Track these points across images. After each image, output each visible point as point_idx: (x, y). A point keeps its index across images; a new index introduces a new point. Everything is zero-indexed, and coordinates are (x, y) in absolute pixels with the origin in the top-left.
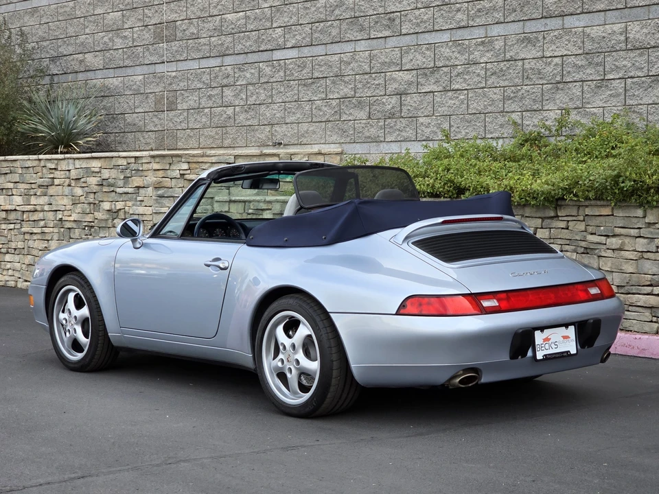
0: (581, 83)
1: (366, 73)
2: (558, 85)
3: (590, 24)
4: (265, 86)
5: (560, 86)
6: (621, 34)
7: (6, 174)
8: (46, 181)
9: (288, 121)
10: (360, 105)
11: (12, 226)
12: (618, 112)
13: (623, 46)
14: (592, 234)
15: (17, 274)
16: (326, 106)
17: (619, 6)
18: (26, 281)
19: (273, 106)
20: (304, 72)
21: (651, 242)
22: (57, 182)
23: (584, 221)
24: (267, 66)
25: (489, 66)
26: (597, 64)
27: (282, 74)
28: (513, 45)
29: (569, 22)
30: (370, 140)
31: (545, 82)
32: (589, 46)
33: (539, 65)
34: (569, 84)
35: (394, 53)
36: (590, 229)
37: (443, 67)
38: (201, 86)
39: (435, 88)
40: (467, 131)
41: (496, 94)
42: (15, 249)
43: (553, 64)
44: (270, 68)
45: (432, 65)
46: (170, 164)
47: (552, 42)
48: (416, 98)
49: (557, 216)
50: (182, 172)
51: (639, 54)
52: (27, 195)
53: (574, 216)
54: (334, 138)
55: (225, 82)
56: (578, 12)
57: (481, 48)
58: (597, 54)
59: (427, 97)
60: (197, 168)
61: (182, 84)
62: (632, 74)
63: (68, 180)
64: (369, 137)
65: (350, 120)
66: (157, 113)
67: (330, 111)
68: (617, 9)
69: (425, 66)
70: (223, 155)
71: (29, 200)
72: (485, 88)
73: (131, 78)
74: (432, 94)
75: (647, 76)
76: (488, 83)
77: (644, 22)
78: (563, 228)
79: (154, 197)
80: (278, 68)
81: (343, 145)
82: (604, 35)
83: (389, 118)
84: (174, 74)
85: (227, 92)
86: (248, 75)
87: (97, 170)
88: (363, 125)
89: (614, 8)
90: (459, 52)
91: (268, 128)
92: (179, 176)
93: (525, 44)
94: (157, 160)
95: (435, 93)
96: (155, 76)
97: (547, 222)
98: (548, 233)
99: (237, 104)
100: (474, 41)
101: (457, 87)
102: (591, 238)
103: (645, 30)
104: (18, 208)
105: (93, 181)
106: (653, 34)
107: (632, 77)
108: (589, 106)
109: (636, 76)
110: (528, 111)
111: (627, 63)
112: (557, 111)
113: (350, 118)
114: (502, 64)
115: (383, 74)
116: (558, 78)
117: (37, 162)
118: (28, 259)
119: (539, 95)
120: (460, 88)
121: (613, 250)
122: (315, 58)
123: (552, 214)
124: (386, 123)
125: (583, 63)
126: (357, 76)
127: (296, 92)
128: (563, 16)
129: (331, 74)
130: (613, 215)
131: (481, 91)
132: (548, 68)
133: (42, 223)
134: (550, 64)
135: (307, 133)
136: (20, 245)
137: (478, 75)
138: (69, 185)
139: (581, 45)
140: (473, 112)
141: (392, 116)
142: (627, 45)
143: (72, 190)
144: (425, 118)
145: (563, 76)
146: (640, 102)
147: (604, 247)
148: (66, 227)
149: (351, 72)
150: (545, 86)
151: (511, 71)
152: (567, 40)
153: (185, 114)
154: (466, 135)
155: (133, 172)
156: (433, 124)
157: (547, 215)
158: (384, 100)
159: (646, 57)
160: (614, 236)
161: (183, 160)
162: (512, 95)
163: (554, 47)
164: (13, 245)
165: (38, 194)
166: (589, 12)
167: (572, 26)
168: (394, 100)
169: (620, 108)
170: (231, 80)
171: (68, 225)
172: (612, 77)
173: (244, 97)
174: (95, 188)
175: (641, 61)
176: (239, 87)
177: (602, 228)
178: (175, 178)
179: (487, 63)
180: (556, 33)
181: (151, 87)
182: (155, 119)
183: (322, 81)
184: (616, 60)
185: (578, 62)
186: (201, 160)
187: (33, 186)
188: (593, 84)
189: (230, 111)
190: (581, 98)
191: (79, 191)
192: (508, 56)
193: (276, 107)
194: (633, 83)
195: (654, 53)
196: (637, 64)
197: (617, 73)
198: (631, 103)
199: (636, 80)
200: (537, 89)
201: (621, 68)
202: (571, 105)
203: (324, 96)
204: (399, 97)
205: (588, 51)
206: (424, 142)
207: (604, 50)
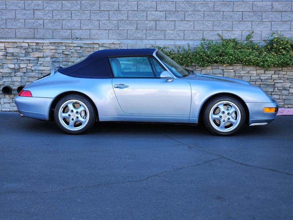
0: (251, 22)
1: (135, 11)
2: (240, 22)
3: (255, 1)
4: (66, 11)
5: (242, 22)
6: (270, 6)
9: (83, 28)
10: (131, 23)
13: (271, 10)
19: (72, 21)
20: (94, 7)
24: (68, 3)
25: (205, 12)
26: (258, 16)
27: (79, 7)
28: (218, 6)
30: (137, 38)
31: (234, 20)
32: (255, 9)
33: (232, 14)
34: (245, 22)
35: (152, 3)
37: (180, 11)
39: (176, 19)
40: (193, 37)
41: (210, 24)
44: (70, 4)
45: (174, 10)
46: (58, 47)
47: (237, 6)
48: (165, 22)
50: (63, 51)
51: (278, 13)
54: (114, 37)
55: (37, 8)
57: (201, 5)
58: (259, 12)
59: (171, 22)
62: (275, 20)
64: (136, 37)
67: (112, 25)
69: (170, 10)
72: (203, 21)
74: (174, 22)
75: (281, 21)
76: (206, 19)
77: (280, 2)
79: (51, 62)
80: (76, 4)
81: (120, 40)
82: (262, 5)
83: (149, 30)
85: (38, 13)
86: (54, 6)
88: (133, 32)
90: (189, 6)
91: (69, 31)
93: (224, 6)
95: (176, 21)
99: (46, 19)
100: (197, 3)
101: (188, 19)
103: (280, 5)
106: (284, 7)
107: (274, 21)
108: (255, 30)
110: (225, 31)
111: (272, 16)
112: (240, 32)
113: (124, 29)
114: (213, 12)
115: (145, 12)
116: (241, 19)
119: (231, 25)
120: (190, 20)
122: (102, 2)
123: (280, 69)
124: (147, 32)
125: (253, 15)
126: (130, 12)
127: (89, 16)
129: (112, 10)
131: (201, 22)
132: (235, 16)
134: (237, 14)
135: (97, 34)
137: (200, 16)
139: (251, 8)
140: (197, 30)
141: (151, 29)
142: (272, 10)
144: (170, 31)
145: (242, 18)
146: (278, 30)
149: (126, 10)
150: (234, 22)
151: (217, 15)
152: (245, 6)
154: (193, 39)
155: (34, 50)
156: (175, 33)
157: (277, 70)
158: (146, 23)
159: (281, 15)
161: (63, 45)
162: (217, 24)
163: (239, 8)
167: (247, 1)
168: (153, 23)
169: (269, 32)
170: (41, 7)
172: (265, 21)
173: (51, 16)
175: (279, 16)
176: (47, 11)
180: (240, 3)
183: (106, 12)
184: (268, 15)
185: (250, 14)
188: (257, 23)
190: (251, 27)
192: (216, 9)
193: (74, 21)
195: (284, 14)
196: (277, 17)
197: (268, 19)
198: (274, 30)
199: (276, 22)
200: (230, 23)
201: (270, 18)
202: (246, 29)
203: (108, 19)
204: (155, 22)
205: (255, 10)
206: (169, 40)
207: (262, 11)
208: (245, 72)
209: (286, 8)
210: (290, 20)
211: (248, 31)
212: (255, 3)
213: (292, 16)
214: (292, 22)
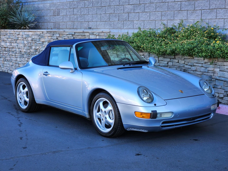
0: (187, 11)
1: (118, 5)
2: (179, 11)
4: (86, 8)
7: (5, 35)
8: (16, 38)
9: (93, 21)
10: (116, 16)
11: (6, 52)
14: (186, 65)
15: (8, 68)
16: (105, 16)
18: (11, 70)
19: (89, 15)
20: (98, 4)
21: (206, 69)
22: (19, 39)
23: (184, 60)
24: (87, 2)
26: (192, 5)
27: (92, 4)
31: (175, 10)
33: (173, 4)
34: (183, 11)
36: (186, 63)
37: (142, 4)
38: (67, 8)
39: (139, 11)
40: (149, 26)
41: (159, 14)
42: (7, 60)
43: (178, 4)
44: (88, 3)
45: (139, 3)
46: (53, 34)
48: (133, 14)
49: (175, 58)
50: (57, 37)
51: (206, 1)
52: (11, 42)
53: (181, 58)
54: (108, 27)
55: (74, 7)
58: (193, 1)
59: (137, 14)
60: (62, 36)
61: (61, 7)
63: (22, 38)
64: (118, 27)
65: (113, 21)
66: (54, 16)
67: (106, 18)
69: (136, 3)
70: (71, 32)
71: (11, 44)
73: (46, 4)
75: (209, 9)
76: (157, 10)
78: (177, 62)
81: (110, 30)
83: (125, 21)
84: (59, 3)
85: (75, 10)
86: (81, 5)
87: (31, 35)
88: (116, 23)
91: (87, 23)
92: (56, 39)
94: (49, 33)
95: (140, 13)
96: (53, 4)
97: (172, 60)
98: (172, 64)
99: (78, 14)
101: (147, 11)
102: (186, 66)
104: (8, 47)
105: (30, 39)
108: (189, 19)
109: (205, 9)
110: (169, 20)
111: (202, 4)
112: (179, 20)
113: (112, 20)
114: (161, 4)
115: (123, 6)
116: (179, 9)
117: (14, 32)
118: (11, 64)
119: (173, 15)
120: (148, 11)
121: (193, 71)
123: (174, 57)
124: (124, 23)
125: (188, 4)
126: (115, 6)
127: (96, 11)
129: (107, 5)
130: (193, 59)
131: (154, 12)
132: (176, 6)
133: (15, 52)
134: (177, 4)
135: (99, 25)
136: (9, 59)
137: (153, 7)
138: (23, 40)
140: (152, 20)
141: (126, 20)
143: (24, 41)
144: (136, 21)
145: (181, 8)
146: (206, 18)
147: (190, 69)
148: (22, 54)
149: (113, 5)
150: (175, 12)
151: (164, 6)
153: (62, 17)
154: (149, 28)
156: (139, 23)
157: (172, 57)
158: (123, 15)
159: (209, 2)
160: (194, 66)
161: (57, 33)
162: (164, 14)
164: (7, 59)
165: (14, 42)
168: (127, 15)
169: (199, 20)
170: (76, 6)
171: (23, 53)
172: (197, 9)
173: (80, 12)
174: (30, 41)
175: (207, 4)
176: (79, 9)
177: (190, 63)
178: (55, 39)
179: (156, 3)
181: (52, 8)
182: (53, 18)
183: (104, 8)
184: (199, 3)
185: (186, 4)
186: (63, 33)
187: (13, 40)
188: (191, 12)
189: (76, 16)
190: (187, 16)
191: (26, 42)
192: (163, 1)
193: (90, 15)
194: (204, 11)
195: (211, 1)
200: (172, 13)
201: (200, 6)
202: (183, 18)
203: (105, 13)
204: (128, 14)
206: (136, 29)
211: (185, 20)
213: (218, 3)
214: (218, 10)
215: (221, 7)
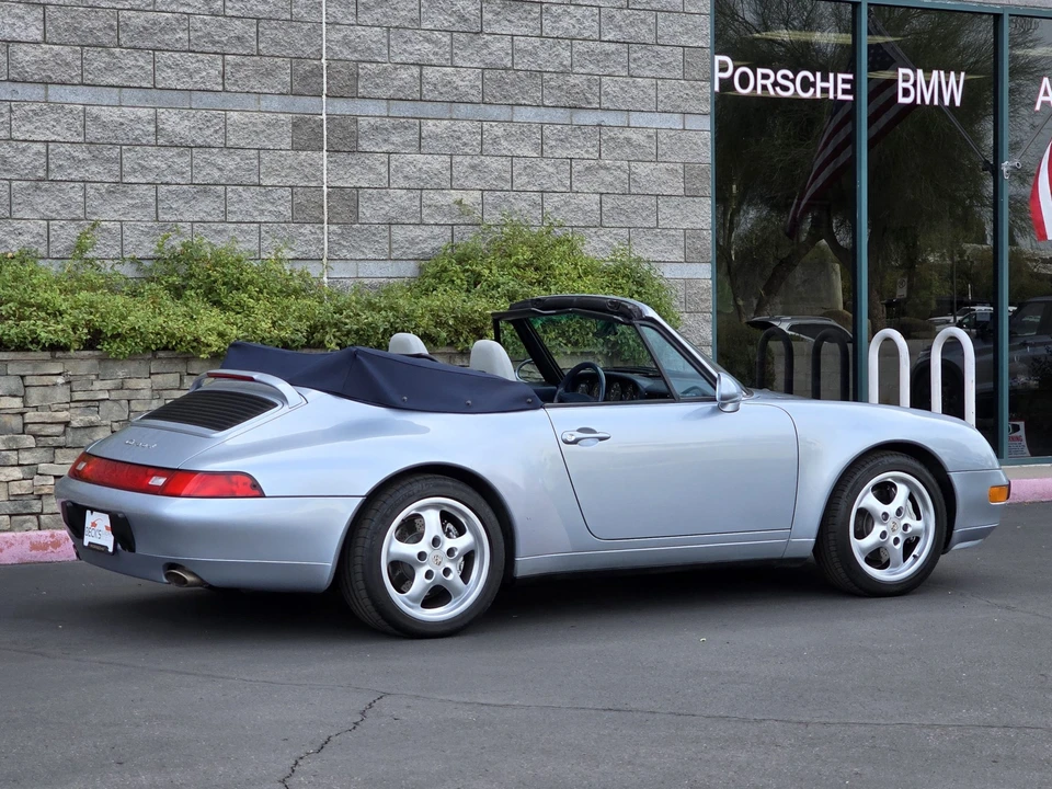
0: (82, 184)
2: (40, 184)
3: (93, 101)
5: (45, 185)
6: (149, 123)
12: (146, 230)
13: (152, 139)
17: (144, 84)
26: (108, 160)
29: (56, 93)
31: (16, 177)
32: (94, 132)
33: (7, 151)
34: (60, 184)
43: (32, 151)
47: (26, 118)
51: (178, 153)
56: (76, 82)
58: (109, 146)
62: (168, 179)
68: (140, 87)
75: (191, 184)
77: (185, 112)
82: (121, 120)
89: (136, 85)
103: (186, 122)
106: (200, 129)
107: (167, 184)
109: (173, 182)
111: (159, 163)
112: (41, 222)
116: (41, 174)
125: (86, 155)
128: (47, 83)
132: (20, 157)
139: (80, 129)
142: (157, 139)
145: (48, 170)
146: (180, 217)
150: (14, 184)
152: (55, 120)
159: (188, 159)
163: (30, 127)
166: (94, 85)
167: (63, 100)
169: (149, 224)
172: (134, 181)
175: (182, 162)
180: (35, 107)
184: (142, 158)
185: (76, 154)
188: (103, 188)
190: (82, 205)
195: (200, 157)
196: (176, 167)
197: (144, 176)
198: (167, 217)
199: (174, 187)
201: (151, 170)
202: (65, 214)
205: (93, 139)
207: (121, 142)
208: (109, 384)
209: (208, 132)
210: (223, 181)
211: (73, 220)
212: (95, 110)
213: (232, 166)
214: (229, 188)
215: (245, 180)
